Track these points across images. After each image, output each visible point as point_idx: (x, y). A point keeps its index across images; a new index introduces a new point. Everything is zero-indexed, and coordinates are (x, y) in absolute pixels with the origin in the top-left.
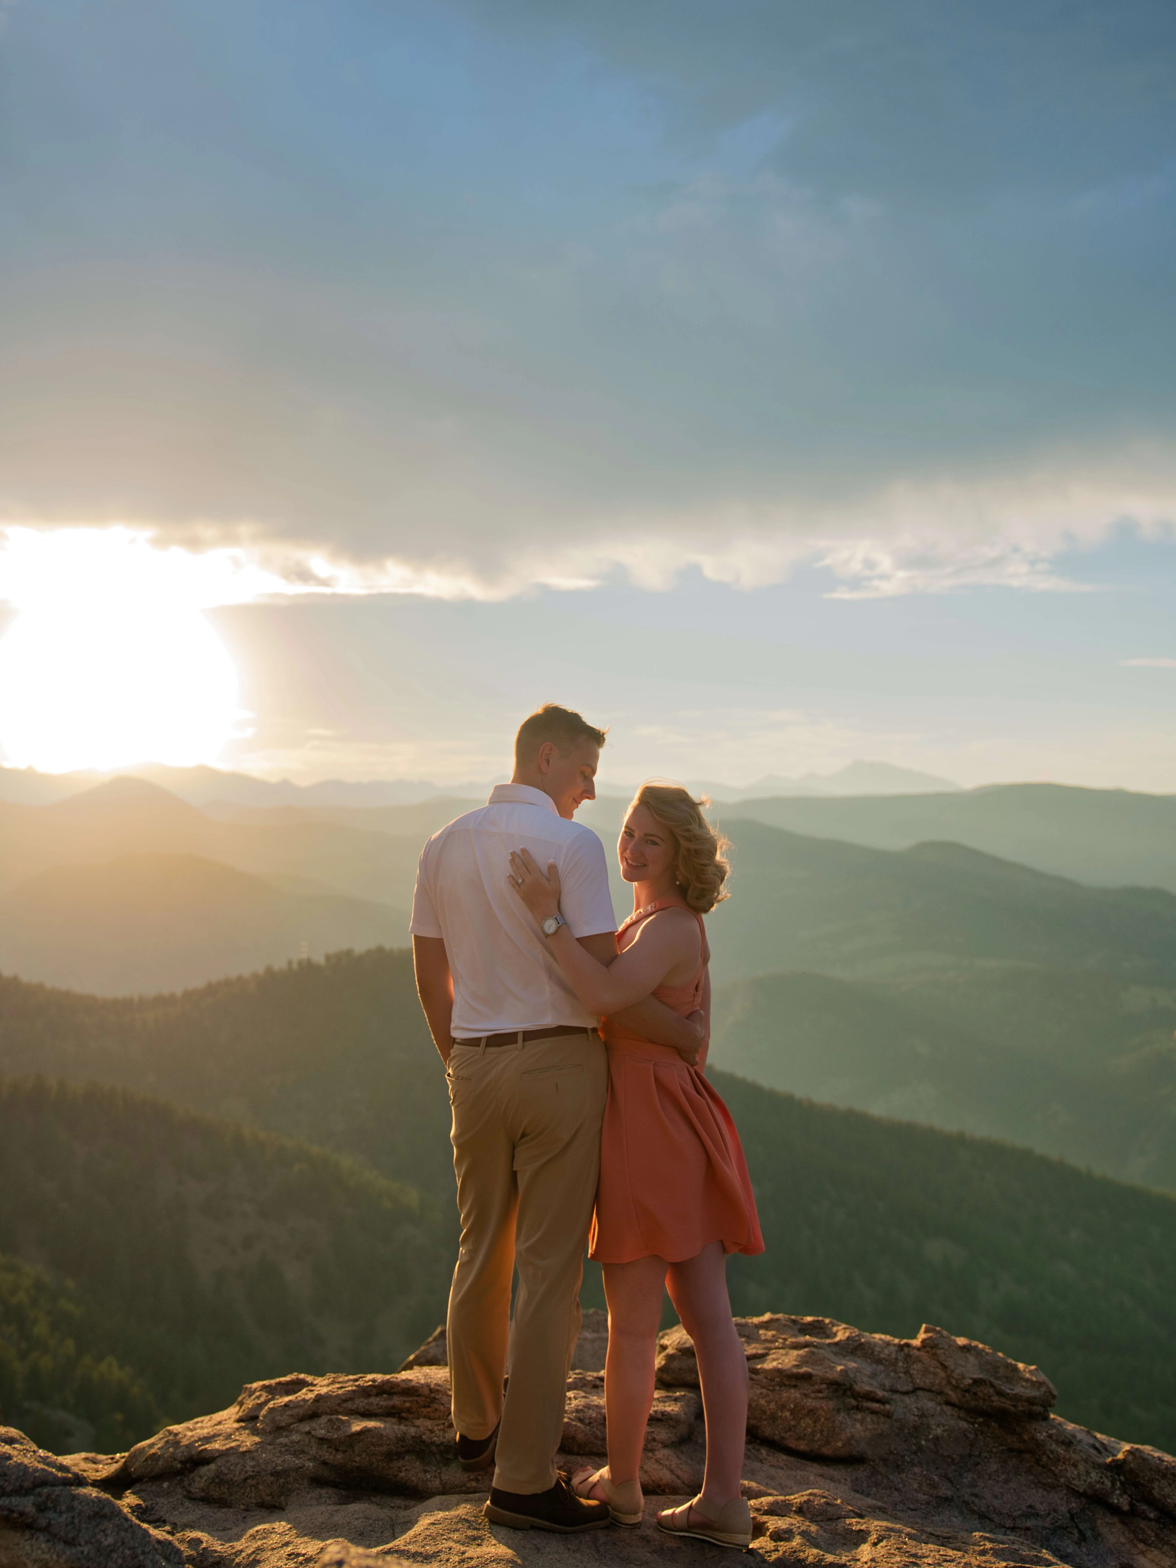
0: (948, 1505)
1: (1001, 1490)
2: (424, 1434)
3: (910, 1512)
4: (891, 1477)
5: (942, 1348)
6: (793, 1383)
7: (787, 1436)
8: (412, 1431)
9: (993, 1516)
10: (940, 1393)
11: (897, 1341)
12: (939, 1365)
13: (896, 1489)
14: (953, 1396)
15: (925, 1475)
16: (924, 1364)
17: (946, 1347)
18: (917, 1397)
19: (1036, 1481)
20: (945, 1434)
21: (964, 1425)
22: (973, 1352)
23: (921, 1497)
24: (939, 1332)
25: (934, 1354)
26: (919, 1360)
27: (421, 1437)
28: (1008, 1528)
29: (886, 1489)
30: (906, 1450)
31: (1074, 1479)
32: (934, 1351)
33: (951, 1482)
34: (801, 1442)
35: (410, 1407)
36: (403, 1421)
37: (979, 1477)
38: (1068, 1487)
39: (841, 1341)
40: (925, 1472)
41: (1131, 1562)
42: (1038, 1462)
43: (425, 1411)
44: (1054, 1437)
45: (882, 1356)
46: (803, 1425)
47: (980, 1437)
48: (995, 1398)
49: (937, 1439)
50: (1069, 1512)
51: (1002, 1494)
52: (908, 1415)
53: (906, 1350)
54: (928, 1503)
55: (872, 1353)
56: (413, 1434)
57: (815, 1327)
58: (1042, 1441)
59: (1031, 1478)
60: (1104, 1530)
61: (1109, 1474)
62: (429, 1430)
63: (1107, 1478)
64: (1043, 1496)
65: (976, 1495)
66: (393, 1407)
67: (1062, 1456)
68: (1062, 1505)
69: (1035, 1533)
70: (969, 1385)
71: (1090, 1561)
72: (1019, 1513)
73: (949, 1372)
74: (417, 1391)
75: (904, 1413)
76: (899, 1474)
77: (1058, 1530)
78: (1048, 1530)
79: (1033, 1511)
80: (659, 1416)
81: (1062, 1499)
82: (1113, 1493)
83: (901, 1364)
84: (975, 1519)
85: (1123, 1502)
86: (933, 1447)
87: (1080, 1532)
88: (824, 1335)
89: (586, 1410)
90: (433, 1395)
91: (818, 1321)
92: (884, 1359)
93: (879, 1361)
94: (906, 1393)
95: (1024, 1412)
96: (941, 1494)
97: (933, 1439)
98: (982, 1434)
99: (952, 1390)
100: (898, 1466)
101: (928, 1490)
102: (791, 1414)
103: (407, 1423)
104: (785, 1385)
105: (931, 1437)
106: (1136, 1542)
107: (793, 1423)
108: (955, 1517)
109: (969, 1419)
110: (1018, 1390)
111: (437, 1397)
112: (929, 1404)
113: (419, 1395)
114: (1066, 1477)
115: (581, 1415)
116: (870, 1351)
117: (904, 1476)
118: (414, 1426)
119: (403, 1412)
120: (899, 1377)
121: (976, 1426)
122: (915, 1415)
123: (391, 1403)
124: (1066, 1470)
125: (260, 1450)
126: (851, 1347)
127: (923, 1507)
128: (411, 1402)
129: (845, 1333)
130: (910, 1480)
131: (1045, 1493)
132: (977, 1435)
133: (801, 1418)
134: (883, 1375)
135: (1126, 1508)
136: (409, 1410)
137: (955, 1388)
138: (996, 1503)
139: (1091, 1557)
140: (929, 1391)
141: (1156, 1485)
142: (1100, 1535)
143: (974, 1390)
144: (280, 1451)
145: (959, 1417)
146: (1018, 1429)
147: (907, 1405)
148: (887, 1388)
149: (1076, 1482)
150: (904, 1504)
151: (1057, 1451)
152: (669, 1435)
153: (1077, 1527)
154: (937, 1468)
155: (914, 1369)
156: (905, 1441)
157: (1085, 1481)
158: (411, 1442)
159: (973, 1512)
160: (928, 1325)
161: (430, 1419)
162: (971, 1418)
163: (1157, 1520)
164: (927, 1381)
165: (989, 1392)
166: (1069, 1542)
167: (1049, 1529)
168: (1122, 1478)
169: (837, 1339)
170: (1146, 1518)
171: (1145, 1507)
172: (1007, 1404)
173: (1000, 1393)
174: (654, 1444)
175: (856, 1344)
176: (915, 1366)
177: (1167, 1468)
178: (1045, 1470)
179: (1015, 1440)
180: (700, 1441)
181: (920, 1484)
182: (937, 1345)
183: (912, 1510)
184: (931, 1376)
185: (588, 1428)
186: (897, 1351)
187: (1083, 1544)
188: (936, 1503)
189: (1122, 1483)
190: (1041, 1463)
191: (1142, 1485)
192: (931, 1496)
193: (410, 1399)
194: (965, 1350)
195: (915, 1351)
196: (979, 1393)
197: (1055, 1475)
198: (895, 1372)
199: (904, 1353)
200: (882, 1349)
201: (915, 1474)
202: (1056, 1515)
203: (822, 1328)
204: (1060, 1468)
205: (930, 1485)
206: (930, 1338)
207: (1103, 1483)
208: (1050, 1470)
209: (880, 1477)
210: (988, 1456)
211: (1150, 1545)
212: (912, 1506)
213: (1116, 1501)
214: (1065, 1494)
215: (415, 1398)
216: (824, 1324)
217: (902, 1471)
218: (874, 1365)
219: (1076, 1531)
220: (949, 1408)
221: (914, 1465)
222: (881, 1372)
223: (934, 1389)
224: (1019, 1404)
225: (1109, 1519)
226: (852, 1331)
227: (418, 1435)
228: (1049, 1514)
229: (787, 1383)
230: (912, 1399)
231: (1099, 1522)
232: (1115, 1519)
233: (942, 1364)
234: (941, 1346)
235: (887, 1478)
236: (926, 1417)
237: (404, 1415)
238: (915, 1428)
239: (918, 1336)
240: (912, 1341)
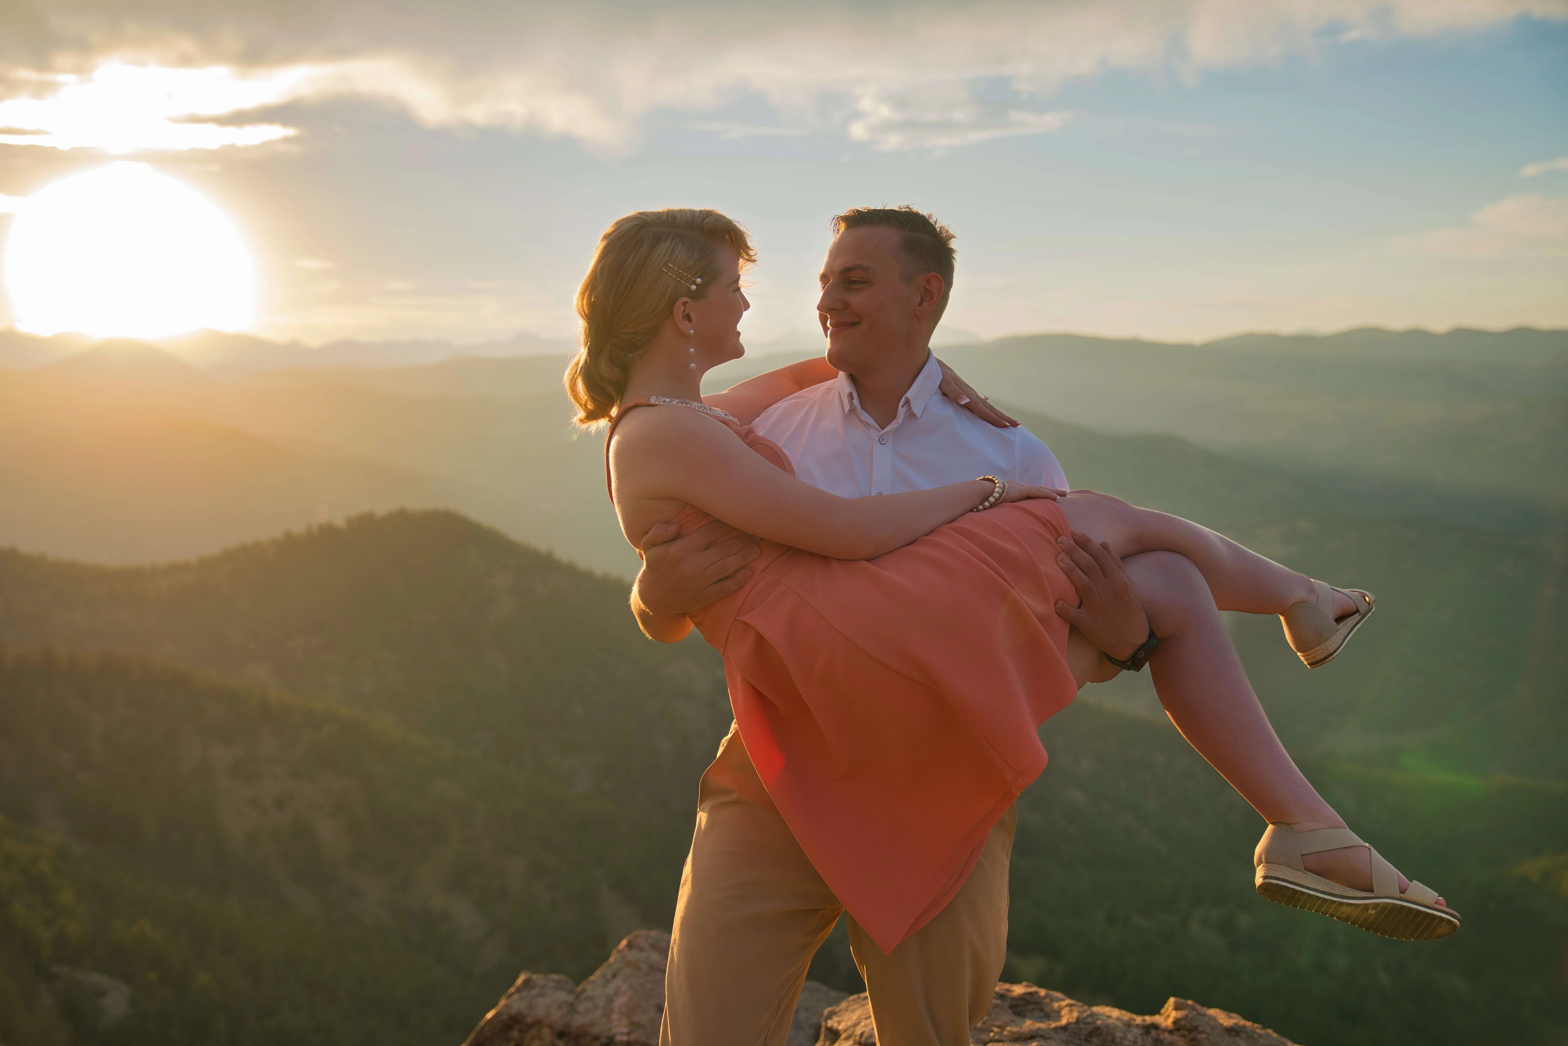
5: (1204, 1032)
11: (1139, 1020)
17: (1208, 1030)
22: (1243, 1035)
24: (1192, 1008)
25: (1193, 1040)
32: (1192, 1036)
39: (1069, 1024)
53: (1153, 1032)
55: (1113, 1040)
57: (1029, 1002)
88: (1042, 1014)
91: (1030, 993)
116: (1110, 1038)
126: (1084, 1032)
129: (1071, 1012)
160: (1178, 999)
169: (1064, 1022)
175: (1090, 1028)
182: (1197, 1027)
186: (1142, 1035)
194: (1234, 1034)
195: (1166, 1035)
199: (1152, 1037)
200: (1124, 1033)
203: (1037, 1003)
206: (1185, 1018)
216: (1039, 997)
226: (1081, 1009)
234: (1201, 1029)
239: (1163, 1011)
240: (1157, 1019)
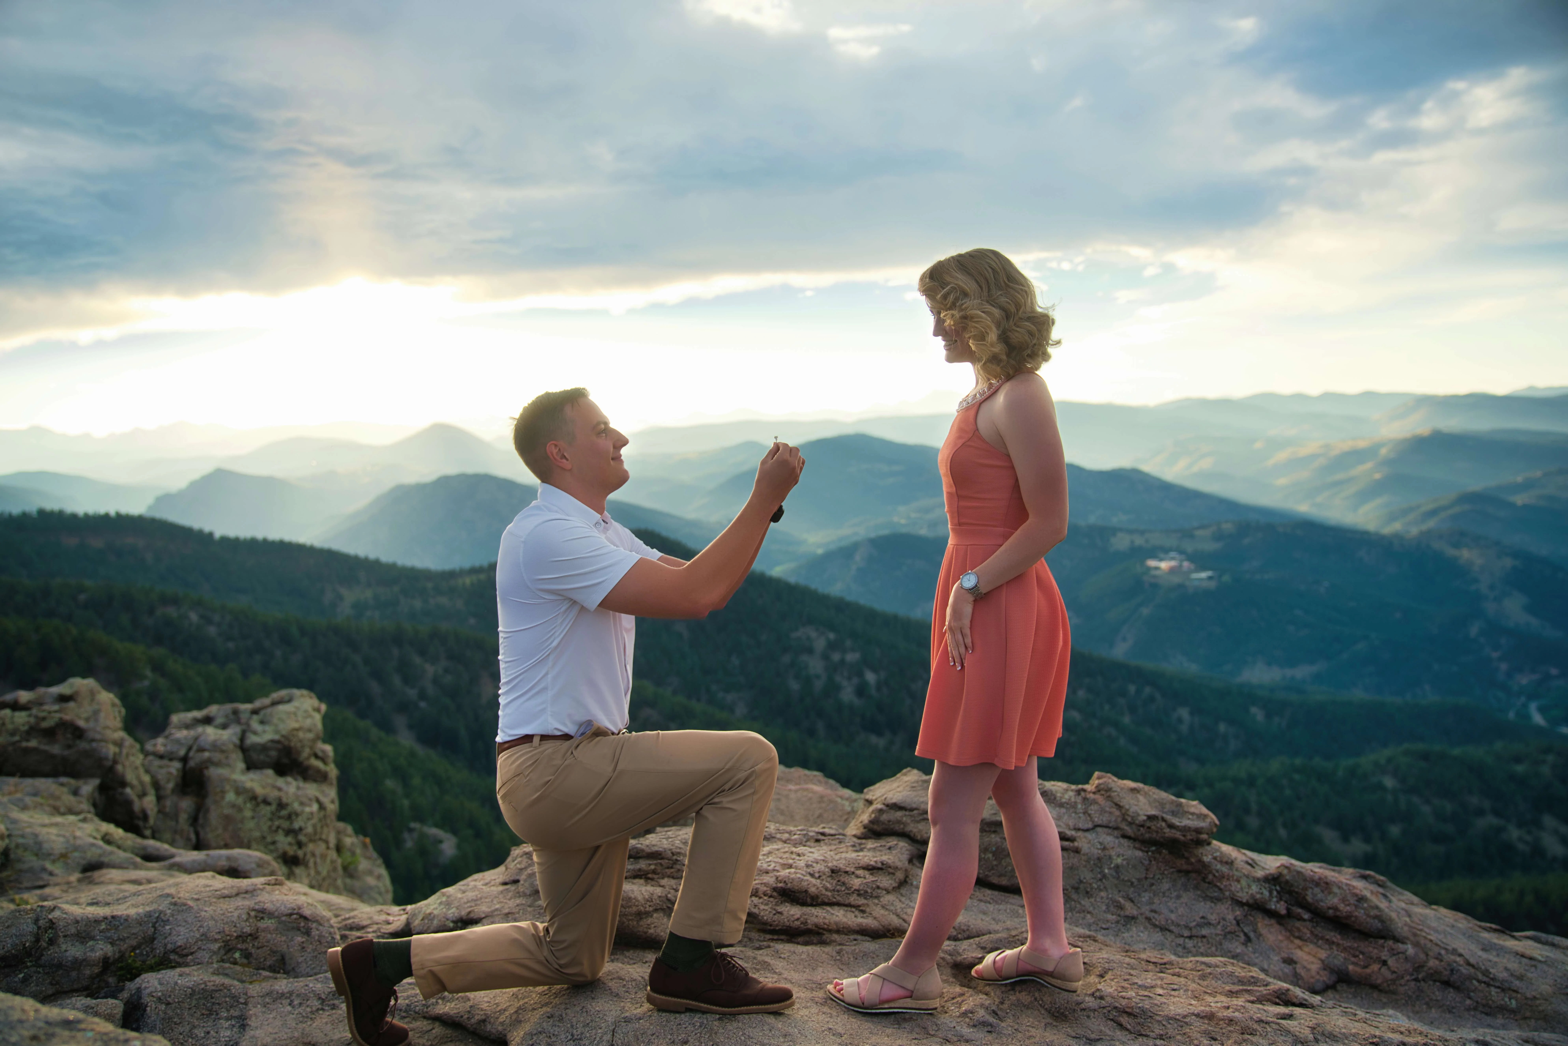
0: (1135, 923)
1: (1175, 905)
2: (669, 893)
3: (1103, 931)
4: (1083, 902)
5: (1114, 791)
6: (993, 829)
7: (990, 874)
8: (658, 891)
9: (1172, 928)
10: (1116, 828)
11: (1073, 787)
12: (1114, 806)
13: (1089, 912)
14: (1129, 830)
15: (1111, 898)
16: (1100, 805)
17: (1119, 790)
18: (1097, 833)
19: (1204, 895)
20: (1125, 863)
21: (1139, 854)
22: (1141, 793)
23: (1110, 917)
24: (1109, 779)
25: (1109, 797)
26: (1094, 802)
27: (666, 896)
28: (1187, 937)
29: (1080, 913)
30: (1093, 878)
31: (1238, 892)
32: (1108, 794)
33: (1133, 902)
34: (1003, 878)
35: (655, 869)
36: (649, 881)
37: (1154, 895)
38: (1232, 899)
40: (1110, 896)
41: (1291, 956)
42: (1204, 880)
43: (669, 871)
44: (1218, 859)
45: (1064, 800)
46: (1004, 864)
47: (1153, 862)
48: (1167, 830)
49: (1117, 867)
50: (1235, 919)
51: (1176, 908)
52: (1092, 848)
53: (1083, 794)
54: (1117, 922)
55: (1055, 798)
56: (660, 894)
58: (1209, 862)
59: (1199, 893)
60: (1264, 931)
61: (1267, 885)
62: (674, 889)
63: (1265, 888)
64: (1211, 908)
65: (1154, 911)
66: (640, 870)
67: (1226, 874)
68: (1228, 914)
69: (1210, 940)
70: (1144, 821)
71: (1257, 958)
72: (1194, 923)
73: (1123, 811)
74: (660, 854)
75: (1089, 848)
76: (1089, 898)
77: (1228, 935)
78: (1220, 937)
79: (1206, 921)
80: (880, 865)
81: (1228, 909)
82: (1270, 900)
83: (1079, 806)
84: (1158, 932)
85: (1281, 908)
86: (1114, 874)
87: (1246, 934)
89: (814, 865)
90: (675, 857)
92: (1065, 803)
93: (1061, 805)
94: (1087, 830)
95: (1192, 840)
96: (1127, 913)
97: (1114, 867)
98: (1155, 860)
99: (1127, 825)
100: (1087, 892)
101: (1115, 910)
102: (993, 855)
103: (653, 883)
104: (986, 831)
105: (1112, 866)
106: (1292, 938)
107: (995, 863)
108: (1142, 932)
109: (1143, 849)
110: (1185, 822)
111: (678, 859)
112: (1108, 839)
113: (662, 858)
114: (1230, 891)
115: (810, 870)
116: (1053, 797)
117: (1092, 900)
118: (660, 886)
119: (648, 873)
120: (1080, 817)
121: (1150, 853)
122: (1098, 849)
123: (638, 867)
124: (1231, 885)
125: (521, 911)
127: (1113, 926)
128: (656, 864)
130: (1099, 904)
131: (1213, 905)
132: (1151, 861)
133: (1002, 859)
134: (1066, 817)
135: (1283, 912)
136: (654, 872)
137: (1130, 824)
138: (1173, 916)
139: (1257, 955)
140: (1107, 827)
141: (1309, 892)
142: (1260, 935)
143: (1148, 824)
144: (539, 913)
145: (1135, 848)
146: (1186, 854)
147: (1090, 841)
148: (1072, 827)
149: (1240, 894)
150: (1097, 925)
151: (1221, 871)
152: (890, 881)
153: (1243, 931)
154: (1120, 891)
155: (1091, 810)
156: (1092, 871)
157: (1247, 893)
158: (658, 902)
159: (1155, 926)
160: (1100, 773)
161: (673, 878)
162: (1145, 847)
163: (1311, 920)
164: (1104, 819)
165: (1161, 826)
166: (1237, 943)
167: (1221, 935)
168: (1278, 888)
170: (1301, 919)
171: (1300, 910)
172: (1178, 835)
173: (1171, 826)
174: (879, 891)
176: (1092, 807)
177: (1320, 879)
178: (1211, 886)
179: (1183, 862)
180: (915, 883)
181: (1108, 906)
182: (1110, 789)
183: (1104, 929)
184: (1107, 815)
185: (818, 881)
186: (1075, 795)
187: (1249, 944)
188: (1125, 921)
189: (1278, 892)
190: (1207, 880)
191: (1297, 893)
192: (1119, 915)
193: (655, 862)
195: (1092, 795)
196: (1153, 827)
197: (1220, 889)
198: (1075, 813)
201: (1102, 898)
202: (1224, 922)
204: (1224, 883)
205: (1117, 906)
206: (1103, 784)
207: (1262, 893)
208: (1216, 886)
209: (1073, 903)
210: (1161, 878)
211: (1306, 941)
212: (1104, 926)
213: (1273, 907)
214: (1231, 905)
215: (659, 861)
217: (1091, 896)
218: (1057, 809)
219: (1242, 935)
220: (1126, 840)
221: (1101, 890)
222: (1064, 814)
223: (1111, 825)
224: (1188, 834)
225: (1267, 921)
227: (664, 895)
228: (1219, 922)
229: (987, 829)
230: (1094, 835)
231: (1259, 925)
232: (1273, 921)
233: (1116, 804)
234: (1114, 789)
235: (1080, 903)
236: (1108, 849)
237: (650, 876)
238: (1099, 859)
239: (1091, 781)
240: (1086, 787)
